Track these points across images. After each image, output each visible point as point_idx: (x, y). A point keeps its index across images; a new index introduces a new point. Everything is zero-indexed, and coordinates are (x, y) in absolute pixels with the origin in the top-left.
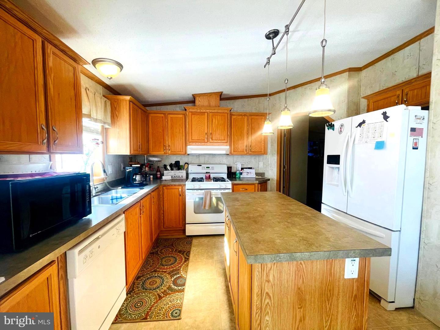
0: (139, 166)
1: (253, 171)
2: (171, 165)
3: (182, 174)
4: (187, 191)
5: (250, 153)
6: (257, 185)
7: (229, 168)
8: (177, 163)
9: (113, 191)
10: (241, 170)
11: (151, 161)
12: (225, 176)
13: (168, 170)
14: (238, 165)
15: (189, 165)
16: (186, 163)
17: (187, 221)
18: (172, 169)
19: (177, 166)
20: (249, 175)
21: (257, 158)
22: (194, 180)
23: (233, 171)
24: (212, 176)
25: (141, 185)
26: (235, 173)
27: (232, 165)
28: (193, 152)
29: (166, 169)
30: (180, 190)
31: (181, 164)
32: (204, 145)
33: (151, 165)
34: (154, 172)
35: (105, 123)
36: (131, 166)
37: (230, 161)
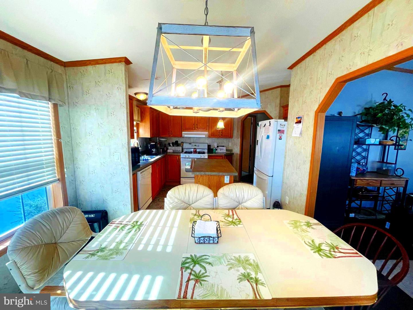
0: (154, 143)
1: (225, 148)
2: (173, 143)
3: (179, 149)
4: (181, 159)
5: (221, 136)
6: (224, 157)
7: (209, 146)
8: (177, 142)
9: (142, 156)
10: (217, 148)
11: (161, 141)
12: (206, 151)
13: (171, 146)
14: (215, 144)
15: (184, 144)
16: (182, 142)
17: (181, 176)
18: (173, 146)
19: (176, 144)
20: (222, 151)
21: (228, 140)
22: (186, 153)
23: (211, 148)
24: (198, 150)
25: (156, 154)
26: (212, 149)
27: (211, 144)
28: (186, 136)
29: (170, 146)
30: (178, 158)
31: (179, 143)
32: (193, 131)
33: (161, 143)
34: (163, 147)
35: (138, 121)
36: (150, 144)
37: (209, 141)
